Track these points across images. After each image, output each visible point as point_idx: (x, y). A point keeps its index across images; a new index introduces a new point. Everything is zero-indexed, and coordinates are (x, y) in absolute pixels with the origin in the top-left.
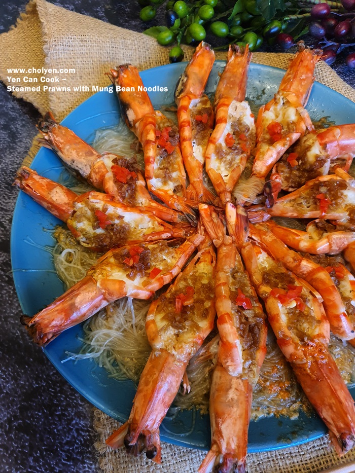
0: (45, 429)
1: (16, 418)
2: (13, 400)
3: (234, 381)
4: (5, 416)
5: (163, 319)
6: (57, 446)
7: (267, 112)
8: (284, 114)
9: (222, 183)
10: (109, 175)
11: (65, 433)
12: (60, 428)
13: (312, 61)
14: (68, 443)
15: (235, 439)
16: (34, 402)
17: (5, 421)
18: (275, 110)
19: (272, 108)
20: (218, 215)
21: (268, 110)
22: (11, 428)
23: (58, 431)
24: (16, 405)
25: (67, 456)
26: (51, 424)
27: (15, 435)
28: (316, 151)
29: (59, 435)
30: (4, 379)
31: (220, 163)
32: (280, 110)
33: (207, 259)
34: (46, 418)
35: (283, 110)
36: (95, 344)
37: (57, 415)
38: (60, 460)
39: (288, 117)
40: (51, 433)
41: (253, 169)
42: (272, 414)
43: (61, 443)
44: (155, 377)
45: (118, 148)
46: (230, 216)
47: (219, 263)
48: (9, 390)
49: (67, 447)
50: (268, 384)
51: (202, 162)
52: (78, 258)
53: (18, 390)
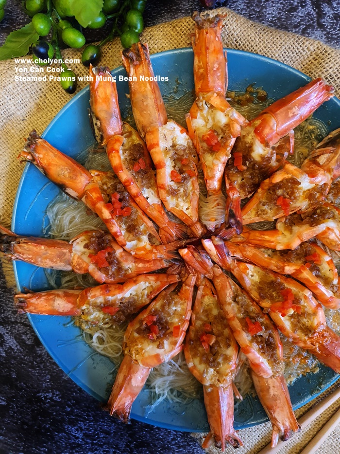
0: (154, 439)
1: (131, 442)
2: (122, 434)
3: (270, 381)
4: (122, 445)
5: (200, 363)
6: (167, 444)
7: (195, 120)
8: (214, 119)
9: (188, 218)
10: (92, 268)
11: (167, 435)
12: (162, 434)
13: (217, 39)
14: (173, 440)
15: (287, 420)
16: (135, 428)
17: (125, 447)
18: (202, 116)
19: (199, 115)
20: (199, 253)
21: (196, 118)
22: (131, 449)
23: (162, 436)
24: (126, 435)
25: (177, 447)
26: (155, 435)
27: (137, 451)
28: (259, 151)
29: (164, 438)
30: (106, 425)
31: (177, 200)
32: (208, 115)
33: (208, 293)
34: (150, 433)
35: (211, 115)
36: (159, 390)
37: (155, 428)
38: (174, 451)
39: (219, 122)
40: (158, 439)
41: (208, 189)
42: (301, 375)
43: (168, 442)
44: (216, 406)
45: (77, 220)
46: (210, 250)
47: (220, 296)
48: (114, 429)
49: (174, 442)
50: (291, 359)
51: (160, 203)
52: (107, 337)
53: (120, 427)
